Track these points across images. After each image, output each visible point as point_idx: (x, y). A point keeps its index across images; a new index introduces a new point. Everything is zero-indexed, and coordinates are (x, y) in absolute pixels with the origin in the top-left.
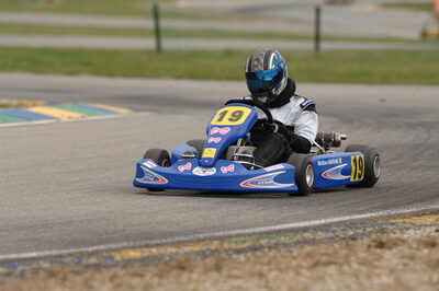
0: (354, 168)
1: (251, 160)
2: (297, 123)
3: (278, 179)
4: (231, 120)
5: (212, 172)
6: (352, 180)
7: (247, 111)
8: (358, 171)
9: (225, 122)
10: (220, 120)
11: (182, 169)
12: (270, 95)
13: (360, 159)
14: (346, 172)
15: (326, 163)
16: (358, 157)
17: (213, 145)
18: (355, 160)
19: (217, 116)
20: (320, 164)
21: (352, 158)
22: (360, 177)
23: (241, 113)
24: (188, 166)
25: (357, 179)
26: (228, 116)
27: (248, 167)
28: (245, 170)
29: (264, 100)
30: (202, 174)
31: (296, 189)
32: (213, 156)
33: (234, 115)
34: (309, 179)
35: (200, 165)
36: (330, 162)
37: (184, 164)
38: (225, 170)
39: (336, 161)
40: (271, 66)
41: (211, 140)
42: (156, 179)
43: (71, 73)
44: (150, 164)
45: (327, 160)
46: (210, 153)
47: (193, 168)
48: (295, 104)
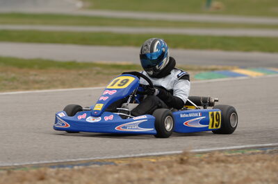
0: (211, 120)
1: (128, 113)
2: (175, 88)
3: (141, 125)
4: (119, 85)
5: (98, 120)
6: (210, 128)
7: (132, 79)
8: (215, 122)
9: (116, 87)
10: (112, 85)
11: (80, 117)
12: (155, 70)
13: (217, 113)
14: (202, 122)
15: (187, 116)
16: (215, 113)
17: (102, 102)
18: (212, 115)
19: (113, 82)
20: (181, 116)
21: (210, 113)
22: (217, 126)
23: (127, 80)
24: (84, 115)
25: (215, 128)
26: (119, 82)
27: (125, 118)
28: (121, 118)
29: (151, 73)
30: (92, 121)
31: (155, 132)
32: (100, 109)
33: (122, 82)
34: (168, 127)
35: (92, 115)
36: (190, 115)
37: (82, 114)
38: (106, 119)
39: (196, 115)
40: (155, 50)
41: (101, 99)
42: (63, 124)
44: (62, 115)
45: (188, 113)
46: (99, 107)
47: (87, 117)
48: (174, 75)
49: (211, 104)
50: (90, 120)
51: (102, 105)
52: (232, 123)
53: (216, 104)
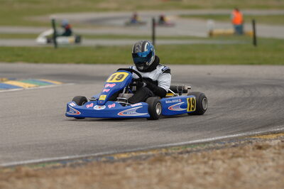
0: (188, 104)
1: (126, 101)
2: (160, 80)
3: (138, 111)
4: (117, 79)
5: (103, 108)
6: (188, 111)
7: (126, 74)
8: (192, 106)
9: (114, 81)
10: (111, 80)
11: (88, 106)
12: (145, 65)
13: (193, 99)
14: (182, 106)
15: (170, 102)
16: (191, 98)
17: (105, 93)
18: (189, 100)
19: (111, 78)
20: (167, 102)
22: (193, 109)
23: (123, 75)
24: (92, 105)
25: (191, 110)
26: (116, 77)
27: (124, 105)
28: (121, 106)
29: (142, 68)
30: (98, 109)
31: (149, 116)
33: (119, 77)
34: (158, 111)
35: (98, 104)
36: (173, 101)
37: (90, 103)
38: (110, 106)
39: (177, 101)
40: (146, 50)
41: (104, 91)
42: (75, 112)
43: (11, 61)
44: (73, 104)
45: (171, 100)
46: (103, 98)
47: (94, 106)
48: (159, 69)
49: (185, 92)
50: (97, 108)
51: (105, 96)
52: (203, 106)
53: (189, 91)
